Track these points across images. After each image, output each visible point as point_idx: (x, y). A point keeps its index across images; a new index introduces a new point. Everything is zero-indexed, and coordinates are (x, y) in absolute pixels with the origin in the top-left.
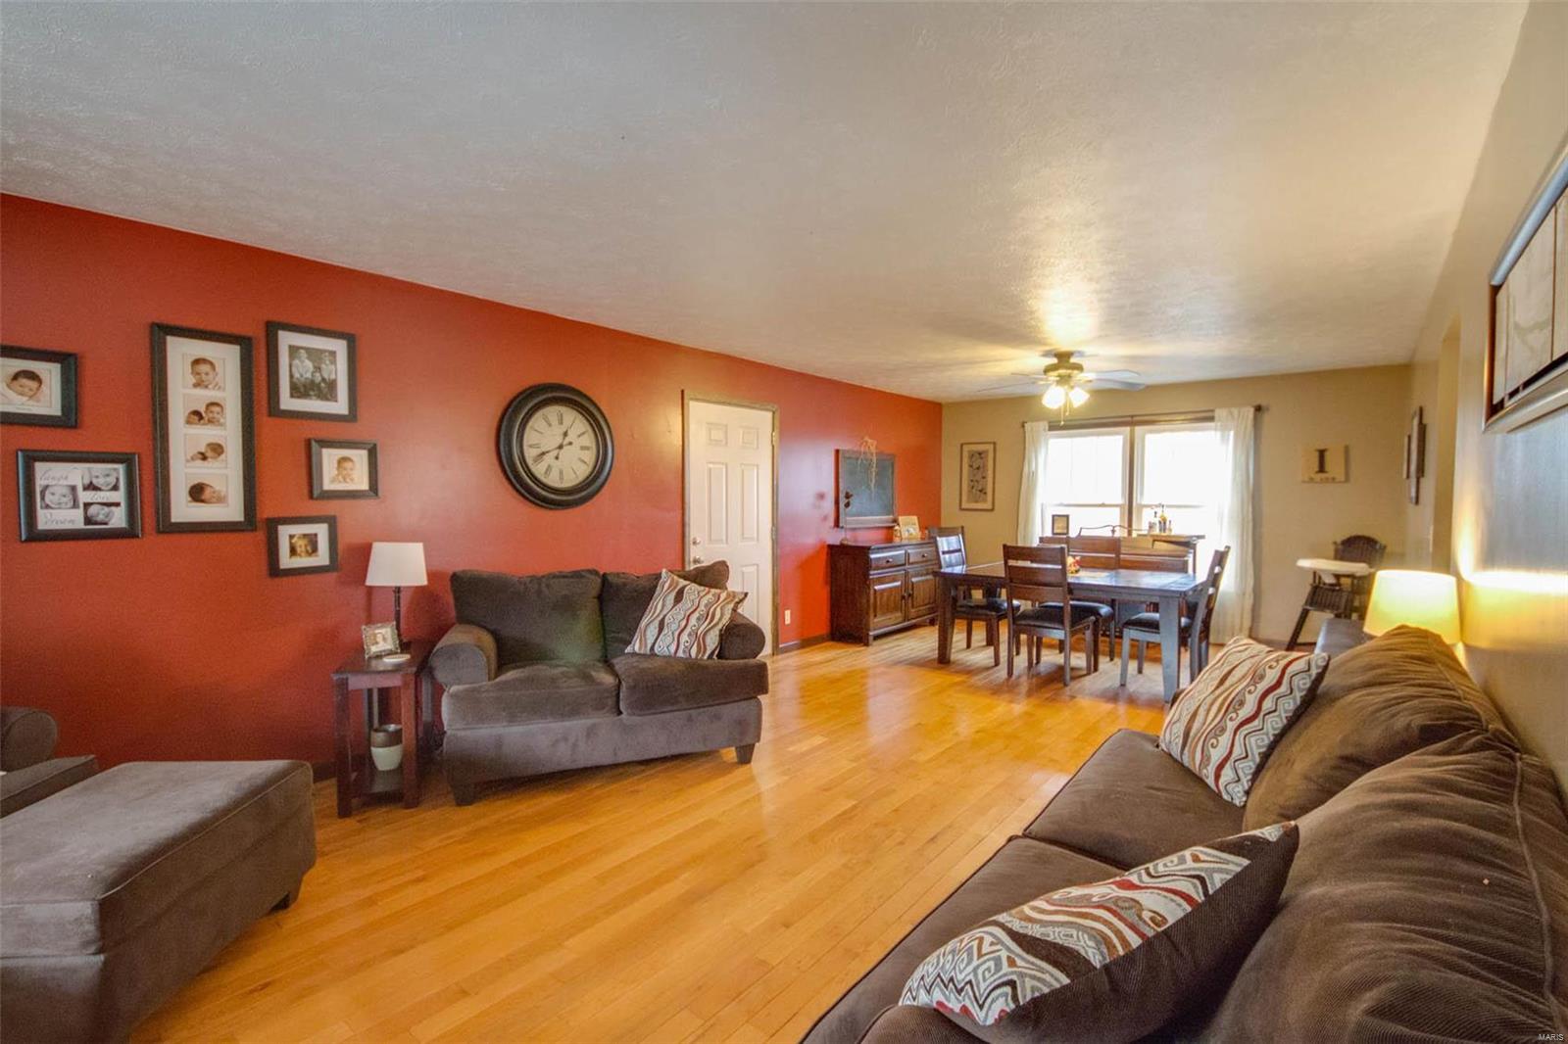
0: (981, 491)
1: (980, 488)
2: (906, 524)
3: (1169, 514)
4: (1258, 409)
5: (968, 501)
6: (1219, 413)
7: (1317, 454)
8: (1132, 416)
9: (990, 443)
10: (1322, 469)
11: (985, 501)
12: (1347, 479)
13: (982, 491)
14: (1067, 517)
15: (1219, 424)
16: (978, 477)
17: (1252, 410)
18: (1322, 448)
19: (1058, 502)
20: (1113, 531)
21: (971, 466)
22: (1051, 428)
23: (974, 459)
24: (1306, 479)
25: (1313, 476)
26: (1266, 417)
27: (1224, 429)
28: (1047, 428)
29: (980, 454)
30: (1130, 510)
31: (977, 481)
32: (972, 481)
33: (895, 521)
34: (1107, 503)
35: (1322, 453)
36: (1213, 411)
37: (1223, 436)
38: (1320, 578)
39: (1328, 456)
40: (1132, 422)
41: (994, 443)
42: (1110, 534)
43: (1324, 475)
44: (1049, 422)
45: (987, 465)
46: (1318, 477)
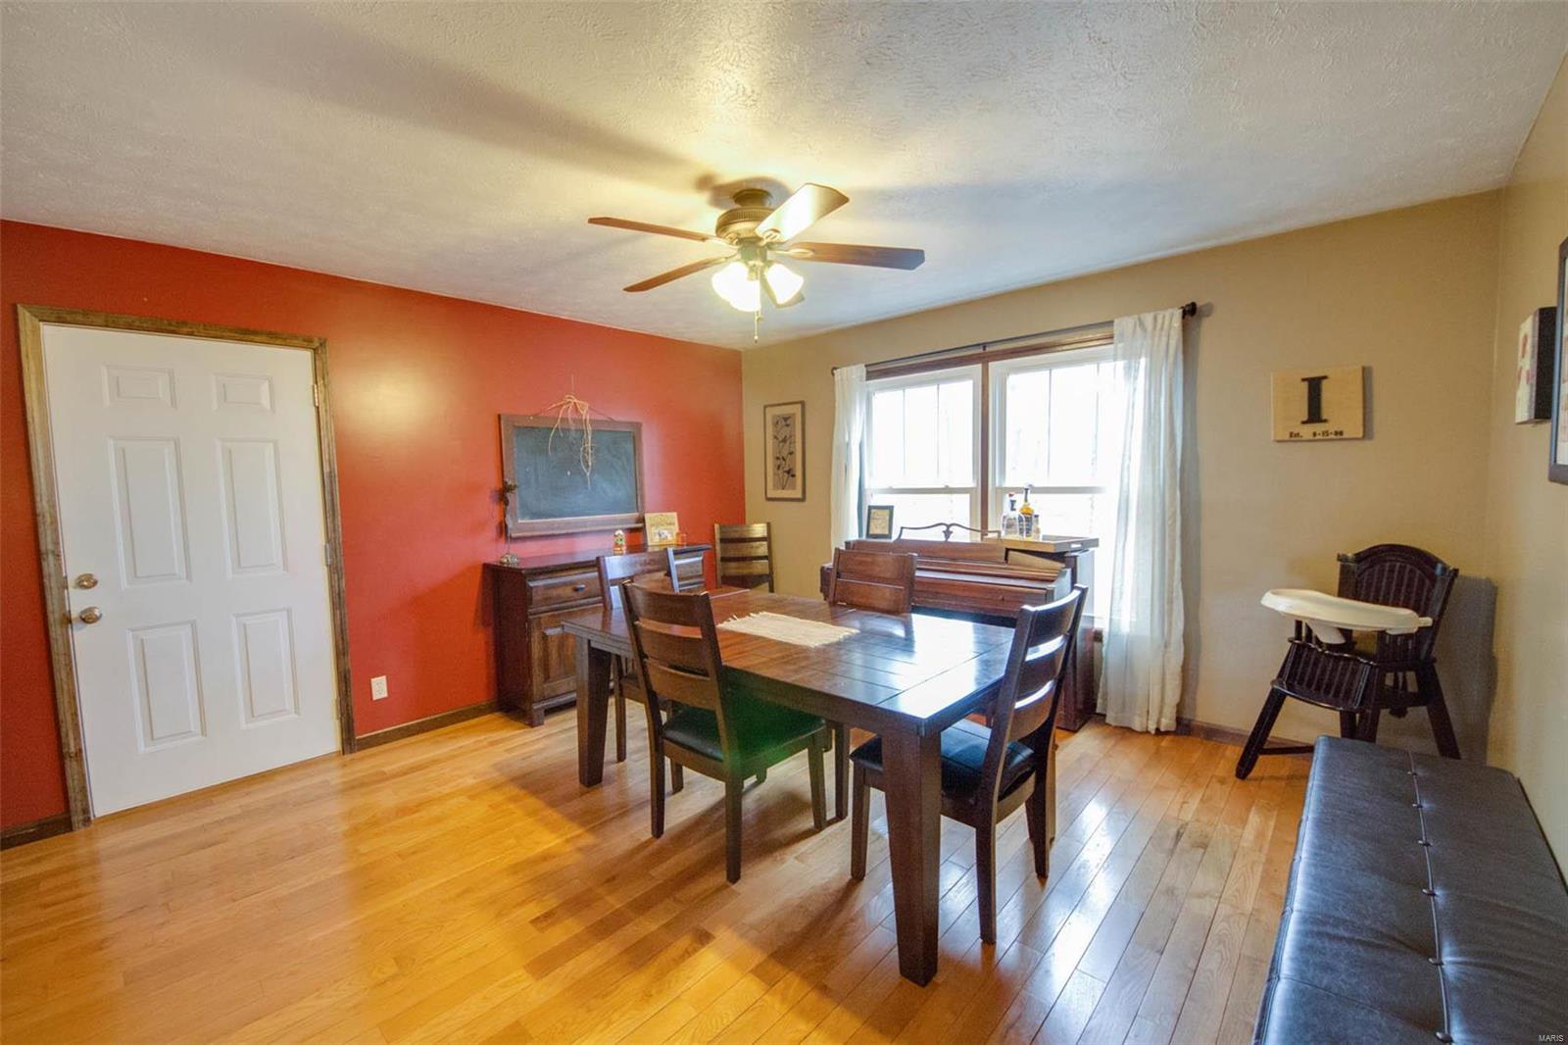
0: (788, 472)
1: (787, 469)
2: (657, 525)
3: (1036, 503)
4: (1190, 311)
5: (776, 487)
6: (1124, 325)
7: (1304, 386)
8: (984, 346)
9: (796, 403)
10: (1315, 415)
11: (793, 487)
12: (1367, 433)
13: (790, 473)
14: (890, 509)
15: (1120, 345)
16: (785, 453)
17: (1178, 313)
18: (1315, 374)
19: (885, 486)
20: (947, 533)
21: (776, 437)
22: (869, 376)
23: (779, 427)
24: (1285, 433)
25: (1297, 428)
26: (1208, 328)
27: (1130, 356)
28: (864, 373)
29: (786, 419)
30: (983, 497)
31: (784, 459)
32: (778, 458)
33: (642, 520)
35: (1315, 385)
36: (1111, 323)
37: (1128, 369)
38: (1309, 631)
39: (1327, 390)
40: (982, 355)
41: (803, 404)
42: (942, 538)
43: (1319, 428)
44: (866, 366)
45: (795, 436)
46: (1307, 431)
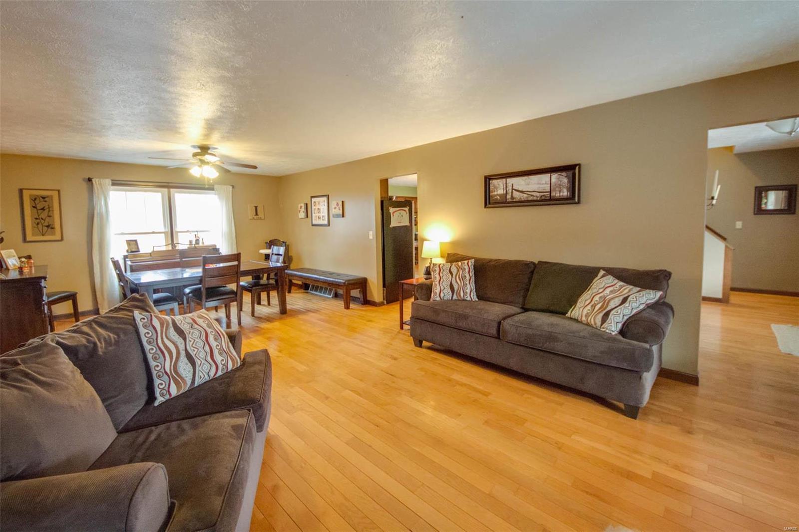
0: (48, 226)
1: (45, 224)
4: (233, 187)
6: (217, 187)
7: (254, 208)
8: (168, 183)
9: (54, 190)
10: (257, 214)
11: (52, 235)
12: (265, 219)
13: (50, 227)
14: (136, 241)
15: (217, 192)
16: (43, 216)
17: (231, 187)
18: (256, 205)
20: (175, 247)
21: (33, 207)
22: (113, 184)
23: (36, 202)
24: (252, 218)
25: (254, 216)
28: (111, 183)
29: (43, 198)
31: (43, 219)
32: (36, 219)
34: (156, 231)
35: (256, 207)
39: (259, 209)
40: (167, 186)
41: (59, 191)
43: (257, 217)
44: (112, 180)
45: (52, 207)
46: (256, 217)
